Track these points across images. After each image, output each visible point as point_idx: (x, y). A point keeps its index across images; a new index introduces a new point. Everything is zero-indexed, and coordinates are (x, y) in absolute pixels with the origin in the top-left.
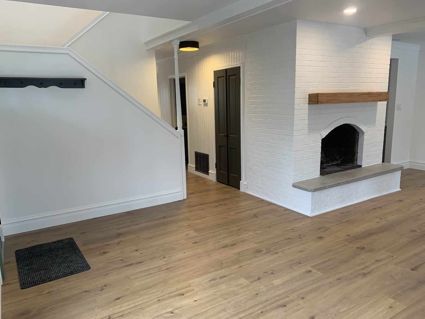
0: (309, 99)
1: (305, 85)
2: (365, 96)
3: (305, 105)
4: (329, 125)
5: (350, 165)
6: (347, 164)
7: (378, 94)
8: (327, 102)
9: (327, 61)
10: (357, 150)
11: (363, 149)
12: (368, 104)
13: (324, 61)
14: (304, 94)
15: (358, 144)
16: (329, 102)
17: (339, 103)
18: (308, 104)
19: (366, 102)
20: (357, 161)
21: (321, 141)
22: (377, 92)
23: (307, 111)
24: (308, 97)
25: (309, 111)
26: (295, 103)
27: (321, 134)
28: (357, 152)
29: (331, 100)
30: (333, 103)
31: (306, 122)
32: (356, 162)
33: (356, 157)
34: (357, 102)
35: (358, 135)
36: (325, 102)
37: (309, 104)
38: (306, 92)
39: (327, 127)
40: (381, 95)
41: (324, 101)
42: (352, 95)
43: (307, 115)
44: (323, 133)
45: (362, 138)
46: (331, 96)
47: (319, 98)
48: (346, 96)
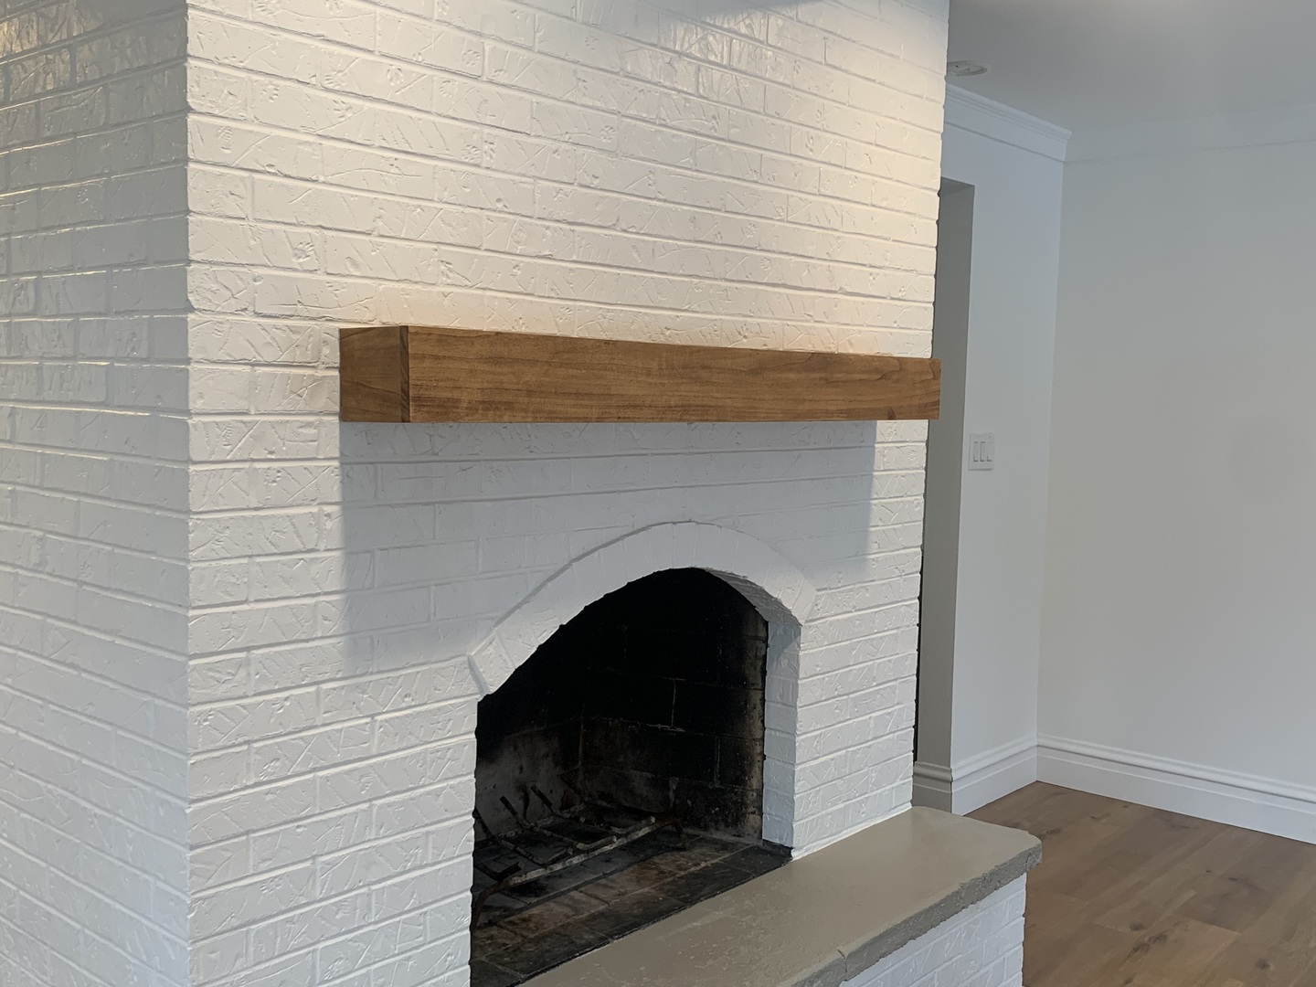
0: (342, 369)
1: (299, 253)
2: (792, 376)
3: (309, 425)
4: (543, 585)
5: (717, 836)
6: (702, 834)
7: (877, 371)
8: (494, 406)
9: (502, 78)
10: (758, 736)
11: (794, 734)
12: (819, 431)
13: (476, 78)
14: (293, 330)
15: (763, 700)
16: (509, 406)
17: (600, 420)
18: (336, 419)
19: (797, 417)
20: (761, 814)
21: (472, 722)
22: (873, 358)
23: (326, 476)
24: (332, 354)
25: (346, 480)
26: (196, 404)
27: (471, 666)
28: (758, 749)
29: (530, 393)
30: (552, 417)
31: (328, 566)
32: (752, 819)
33: (755, 783)
34: (740, 416)
35: (762, 634)
36: (472, 409)
37: (346, 415)
38: (314, 312)
39: (525, 601)
40: (895, 377)
41: (465, 397)
42: (704, 367)
43: (335, 509)
44: (491, 650)
45: (784, 662)
46: (534, 362)
47: (416, 371)
48: (654, 365)
